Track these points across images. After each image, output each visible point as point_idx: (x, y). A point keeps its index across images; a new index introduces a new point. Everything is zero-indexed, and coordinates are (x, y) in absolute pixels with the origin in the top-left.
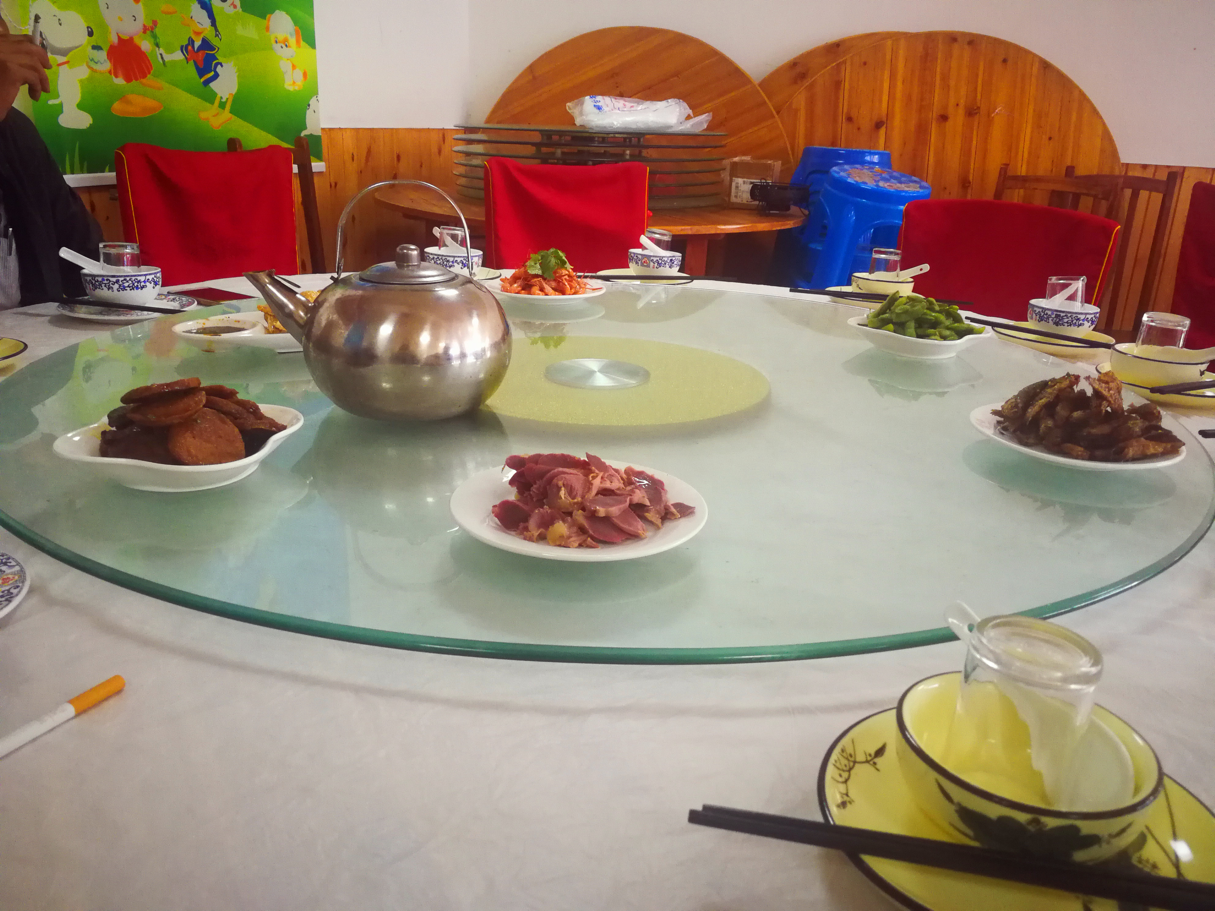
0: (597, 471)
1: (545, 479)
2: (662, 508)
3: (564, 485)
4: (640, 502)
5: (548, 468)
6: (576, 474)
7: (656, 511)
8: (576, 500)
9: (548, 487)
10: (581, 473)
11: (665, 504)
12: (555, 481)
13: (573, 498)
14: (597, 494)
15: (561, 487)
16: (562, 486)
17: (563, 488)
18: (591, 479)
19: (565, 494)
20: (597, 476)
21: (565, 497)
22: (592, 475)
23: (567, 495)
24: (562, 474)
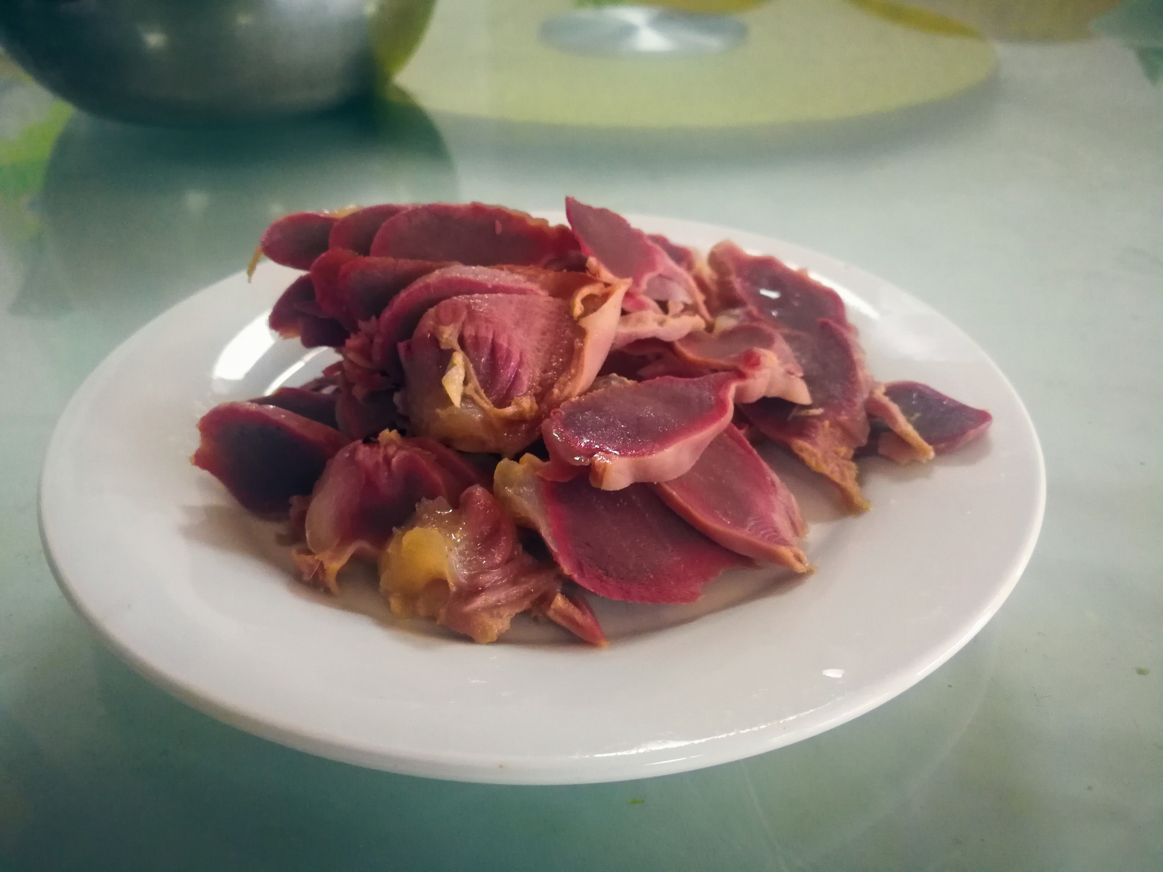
0: (606, 275)
1: (387, 314)
2: (862, 416)
3: (461, 340)
4: (774, 393)
5: (406, 264)
6: (522, 292)
7: (838, 433)
8: (510, 410)
9: (401, 346)
10: (544, 287)
11: (866, 396)
12: (428, 322)
13: (502, 402)
14: (605, 371)
15: (452, 351)
16: (457, 347)
17: (459, 358)
18: (578, 309)
19: (466, 382)
20: (605, 297)
21: (465, 397)
22: (586, 291)
23: (475, 382)
24: (457, 294)
